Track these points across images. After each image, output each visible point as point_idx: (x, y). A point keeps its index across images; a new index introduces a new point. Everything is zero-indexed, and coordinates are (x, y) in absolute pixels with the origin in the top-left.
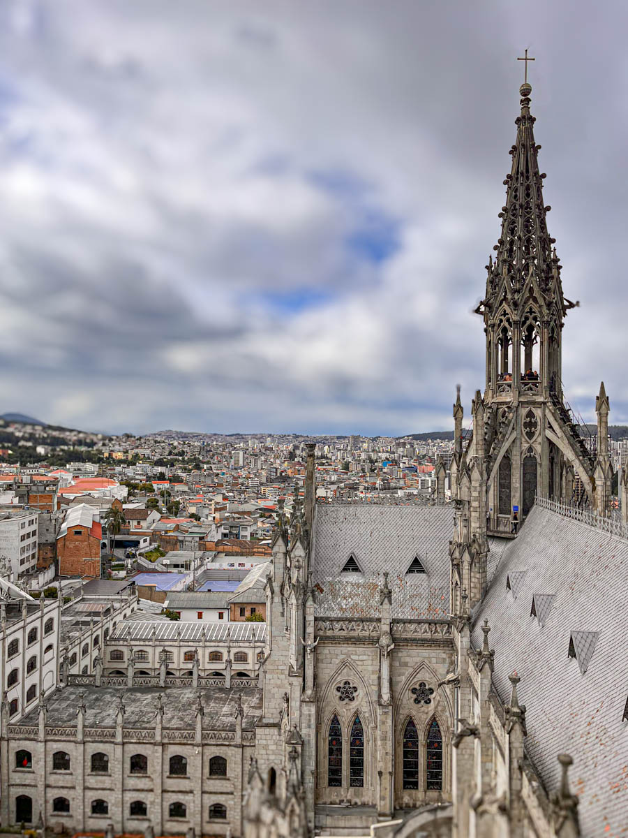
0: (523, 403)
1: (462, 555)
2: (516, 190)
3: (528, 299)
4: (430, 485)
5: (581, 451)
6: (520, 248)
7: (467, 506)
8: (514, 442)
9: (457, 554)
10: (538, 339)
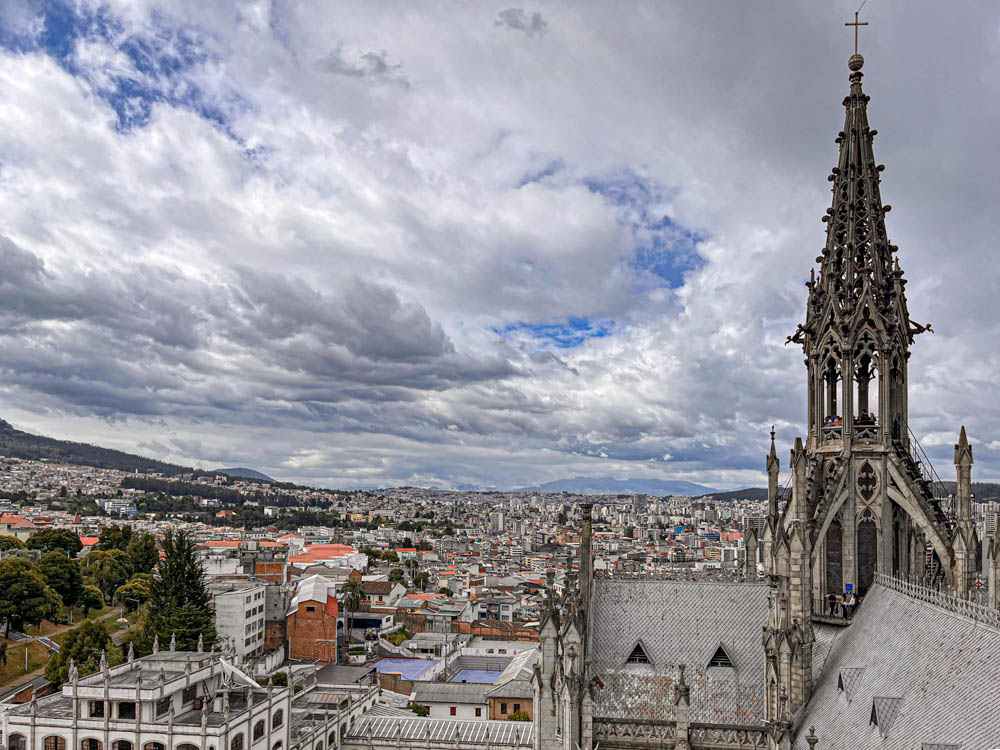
0: (857, 453)
1: (779, 644)
2: (845, 188)
3: (862, 323)
4: (736, 556)
5: (936, 515)
6: (851, 259)
7: (785, 584)
8: (845, 502)
9: (773, 644)
10: (876, 372)
